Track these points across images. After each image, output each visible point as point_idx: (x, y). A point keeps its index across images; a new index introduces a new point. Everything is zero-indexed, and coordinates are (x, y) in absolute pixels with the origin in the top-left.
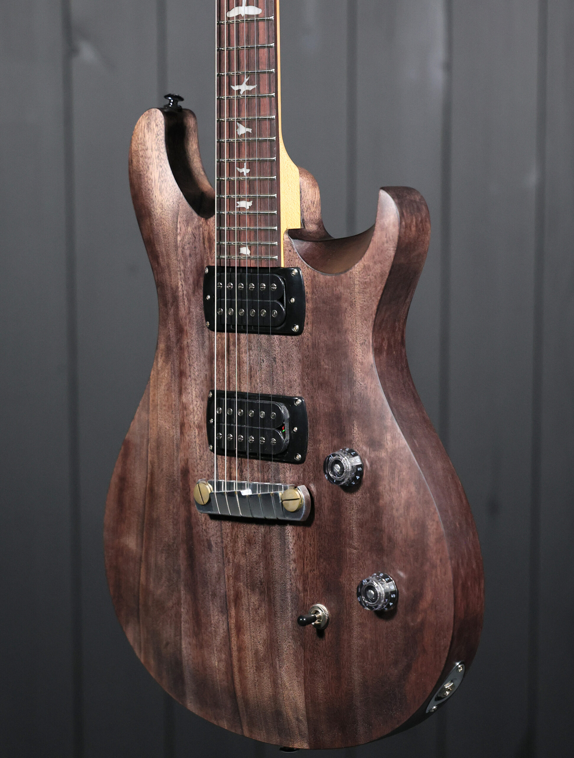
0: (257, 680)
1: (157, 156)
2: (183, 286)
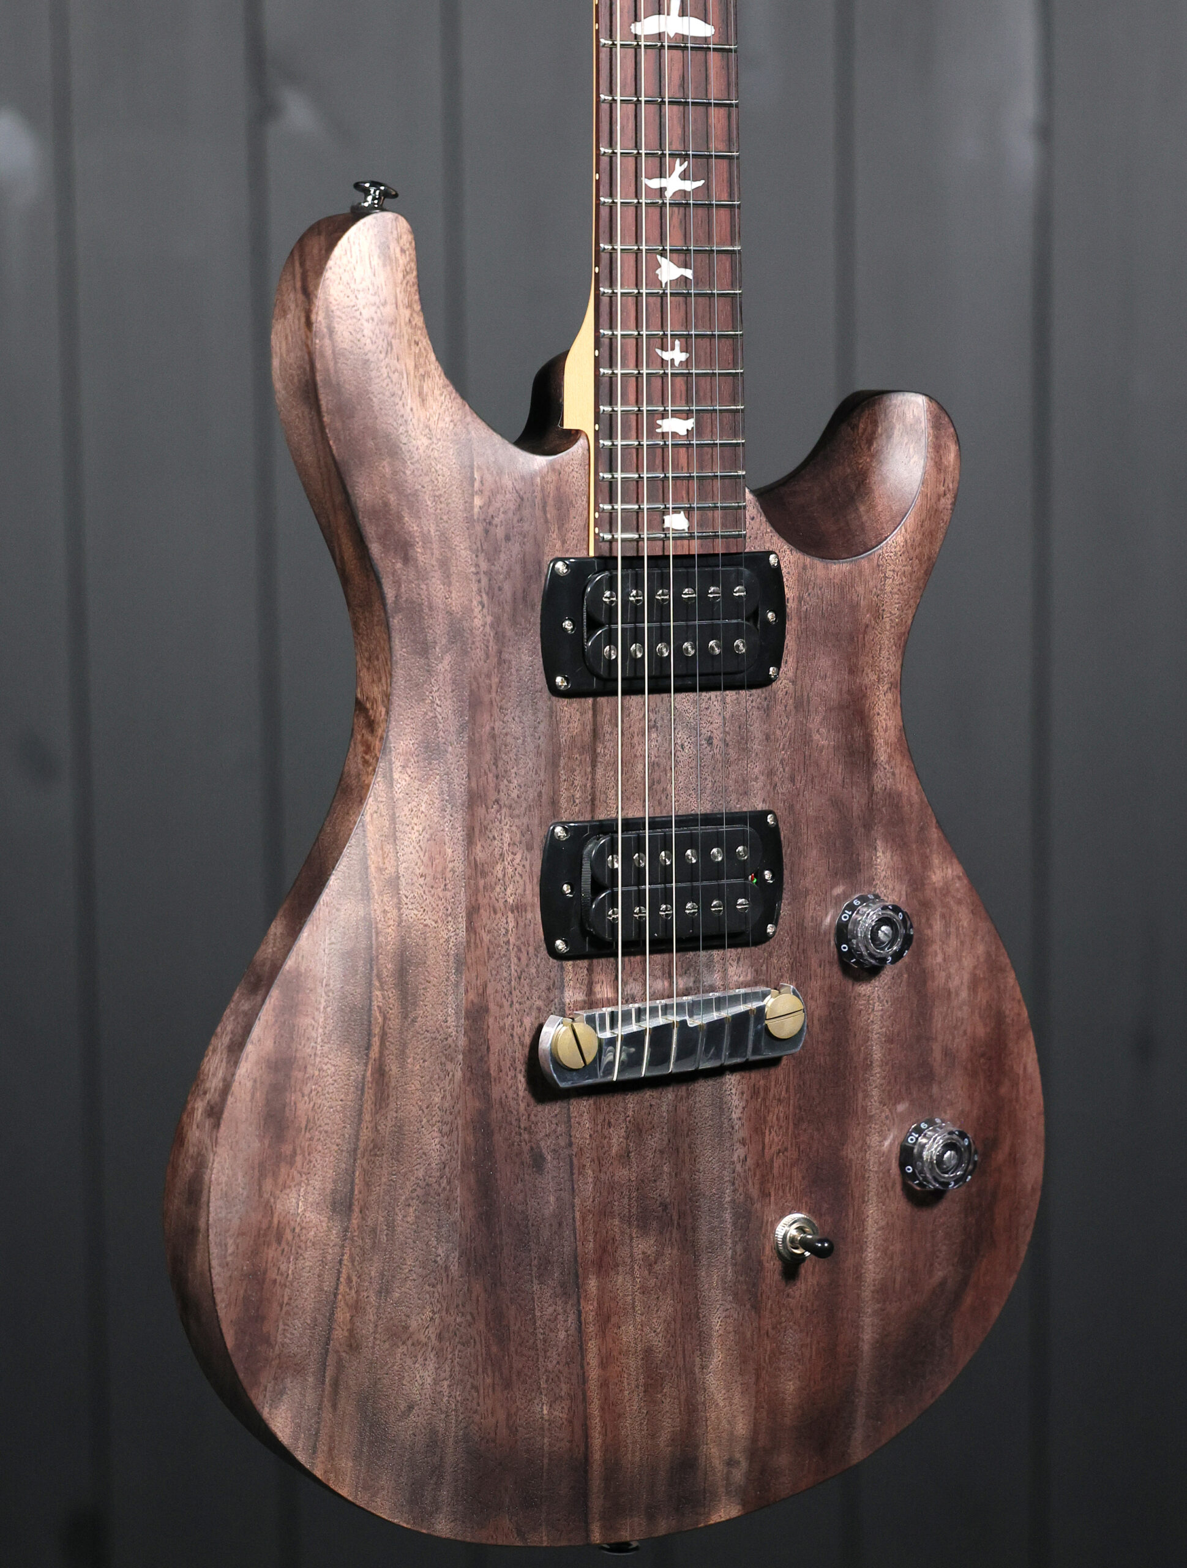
1: (407, 320)
2: (483, 607)
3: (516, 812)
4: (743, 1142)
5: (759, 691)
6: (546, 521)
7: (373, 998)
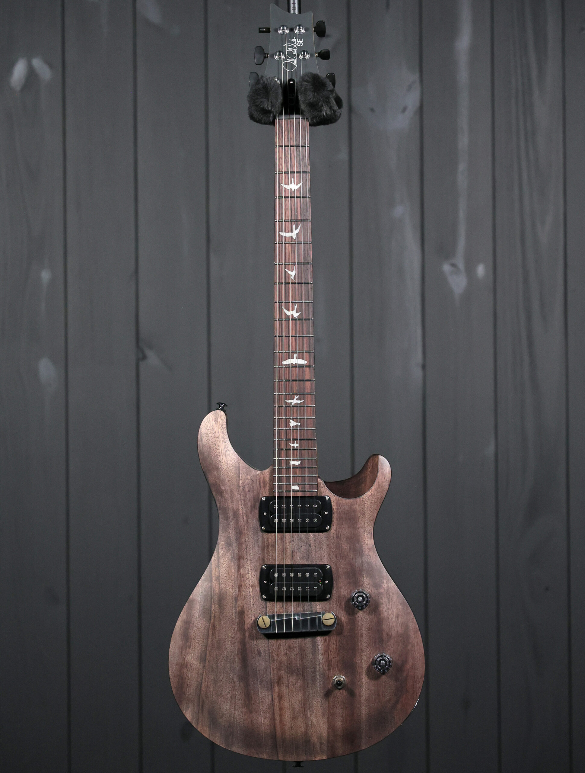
0: (294, 725)
2: (242, 508)
3: (252, 561)
4: (322, 654)
5: (325, 533)
6: (260, 487)
7: (212, 607)
